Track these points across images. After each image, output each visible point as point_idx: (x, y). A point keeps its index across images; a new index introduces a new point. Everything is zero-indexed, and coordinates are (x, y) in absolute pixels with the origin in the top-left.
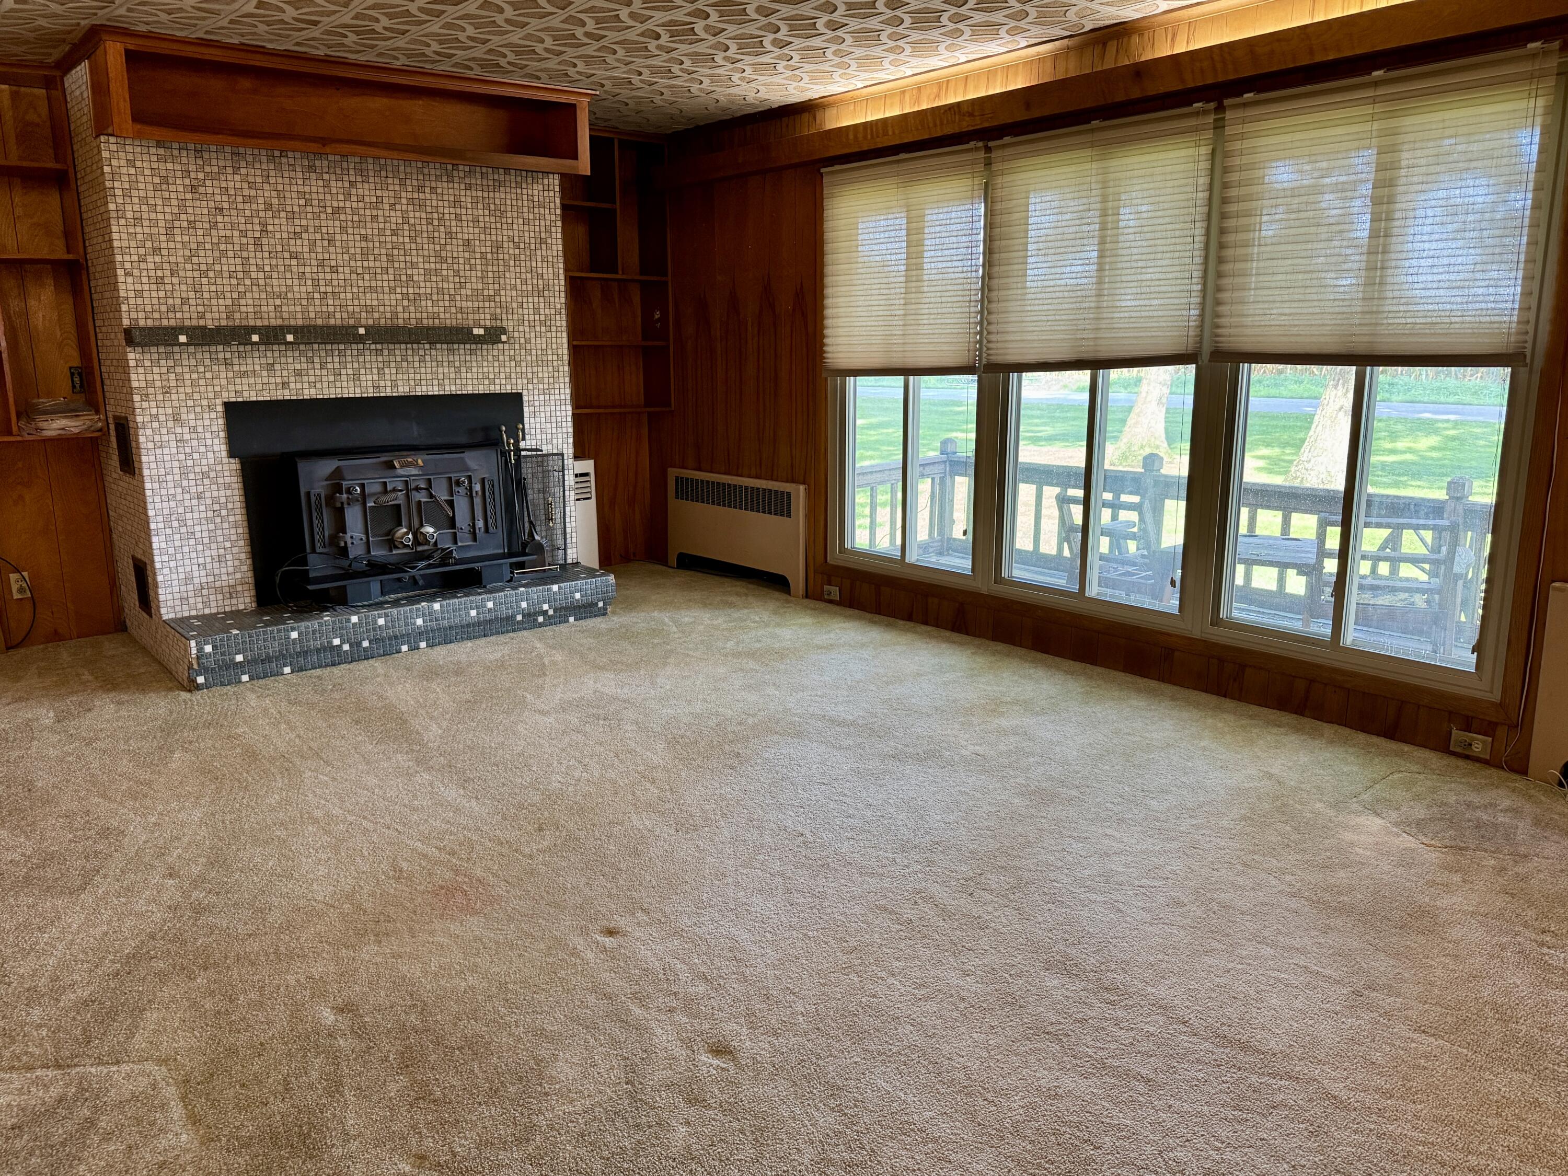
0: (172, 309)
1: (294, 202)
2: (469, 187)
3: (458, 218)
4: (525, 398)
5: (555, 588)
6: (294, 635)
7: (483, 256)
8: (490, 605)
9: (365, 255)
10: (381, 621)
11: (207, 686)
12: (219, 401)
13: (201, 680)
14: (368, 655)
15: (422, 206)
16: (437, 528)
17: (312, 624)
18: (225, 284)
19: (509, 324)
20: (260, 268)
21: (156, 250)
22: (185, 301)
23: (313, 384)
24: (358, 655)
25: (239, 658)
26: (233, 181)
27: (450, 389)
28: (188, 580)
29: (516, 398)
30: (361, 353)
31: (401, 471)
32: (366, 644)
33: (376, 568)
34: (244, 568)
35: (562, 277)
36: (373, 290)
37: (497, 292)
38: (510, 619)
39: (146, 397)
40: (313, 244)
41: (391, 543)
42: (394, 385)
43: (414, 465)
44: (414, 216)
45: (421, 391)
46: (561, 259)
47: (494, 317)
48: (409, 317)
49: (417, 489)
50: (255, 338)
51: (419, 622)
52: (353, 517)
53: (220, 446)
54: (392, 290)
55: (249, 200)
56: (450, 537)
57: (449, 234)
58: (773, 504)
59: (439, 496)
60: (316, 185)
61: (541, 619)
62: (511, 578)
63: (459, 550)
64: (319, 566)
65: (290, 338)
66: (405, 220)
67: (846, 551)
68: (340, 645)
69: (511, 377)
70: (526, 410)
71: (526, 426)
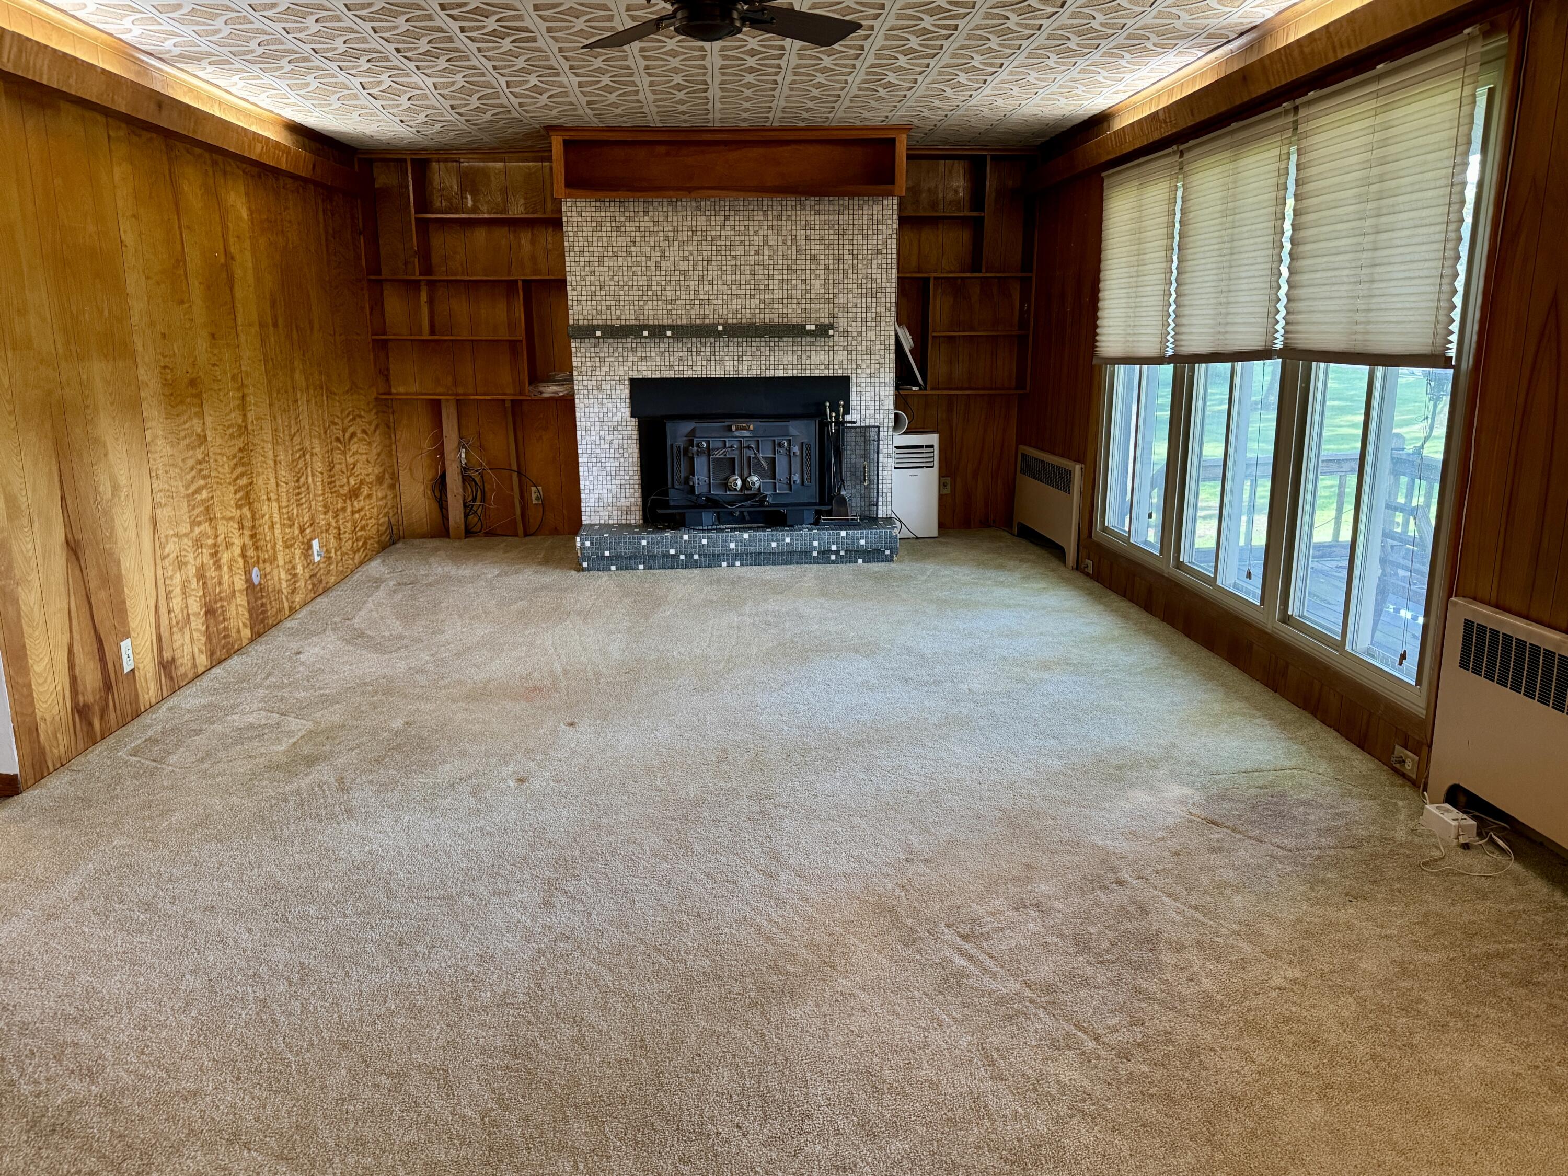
0: (600, 313)
1: (685, 233)
2: (818, 212)
3: (808, 238)
4: (853, 381)
5: (843, 533)
6: (644, 543)
7: (827, 267)
8: (788, 540)
9: (734, 271)
10: (704, 542)
11: (588, 569)
12: (626, 378)
13: (585, 565)
14: (696, 565)
15: (779, 230)
16: (761, 477)
17: (657, 537)
18: (635, 295)
19: (843, 321)
20: (658, 283)
21: (592, 272)
22: (608, 307)
23: (690, 367)
24: (690, 564)
25: (607, 553)
26: (644, 221)
27: (792, 372)
28: (600, 499)
29: (844, 382)
30: (726, 345)
31: (737, 434)
32: (696, 557)
33: (712, 503)
34: (637, 495)
35: (894, 280)
36: (738, 297)
37: (836, 296)
38: (808, 553)
39: (581, 373)
40: (696, 264)
41: (726, 486)
42: (750, 368)
43: (747, 429)
44: (773, 239)
45: (769, 373)
46: (894, 266)
47: (832, 315)
48: (763, 317)
49: (749, 447)
50: (646, 333)
51: (732, 546)
52: (700, 464)
53: (625, 408)
54: (752, 297)
55: (654, 234)
56: (771, 486)
57: (799, 251)
58: (1062, 481)
59: (765, 453)
60: (700, 220)
61: (833, 557)
62: (816, 523)
63: (775, 495)
64: (675, 497)
65: (669, 333)
66: (766, 242)
67: (1105, 529)
68: (676, 556)
69: (841, 363)
70: (854, 390)
71: (853, 403)
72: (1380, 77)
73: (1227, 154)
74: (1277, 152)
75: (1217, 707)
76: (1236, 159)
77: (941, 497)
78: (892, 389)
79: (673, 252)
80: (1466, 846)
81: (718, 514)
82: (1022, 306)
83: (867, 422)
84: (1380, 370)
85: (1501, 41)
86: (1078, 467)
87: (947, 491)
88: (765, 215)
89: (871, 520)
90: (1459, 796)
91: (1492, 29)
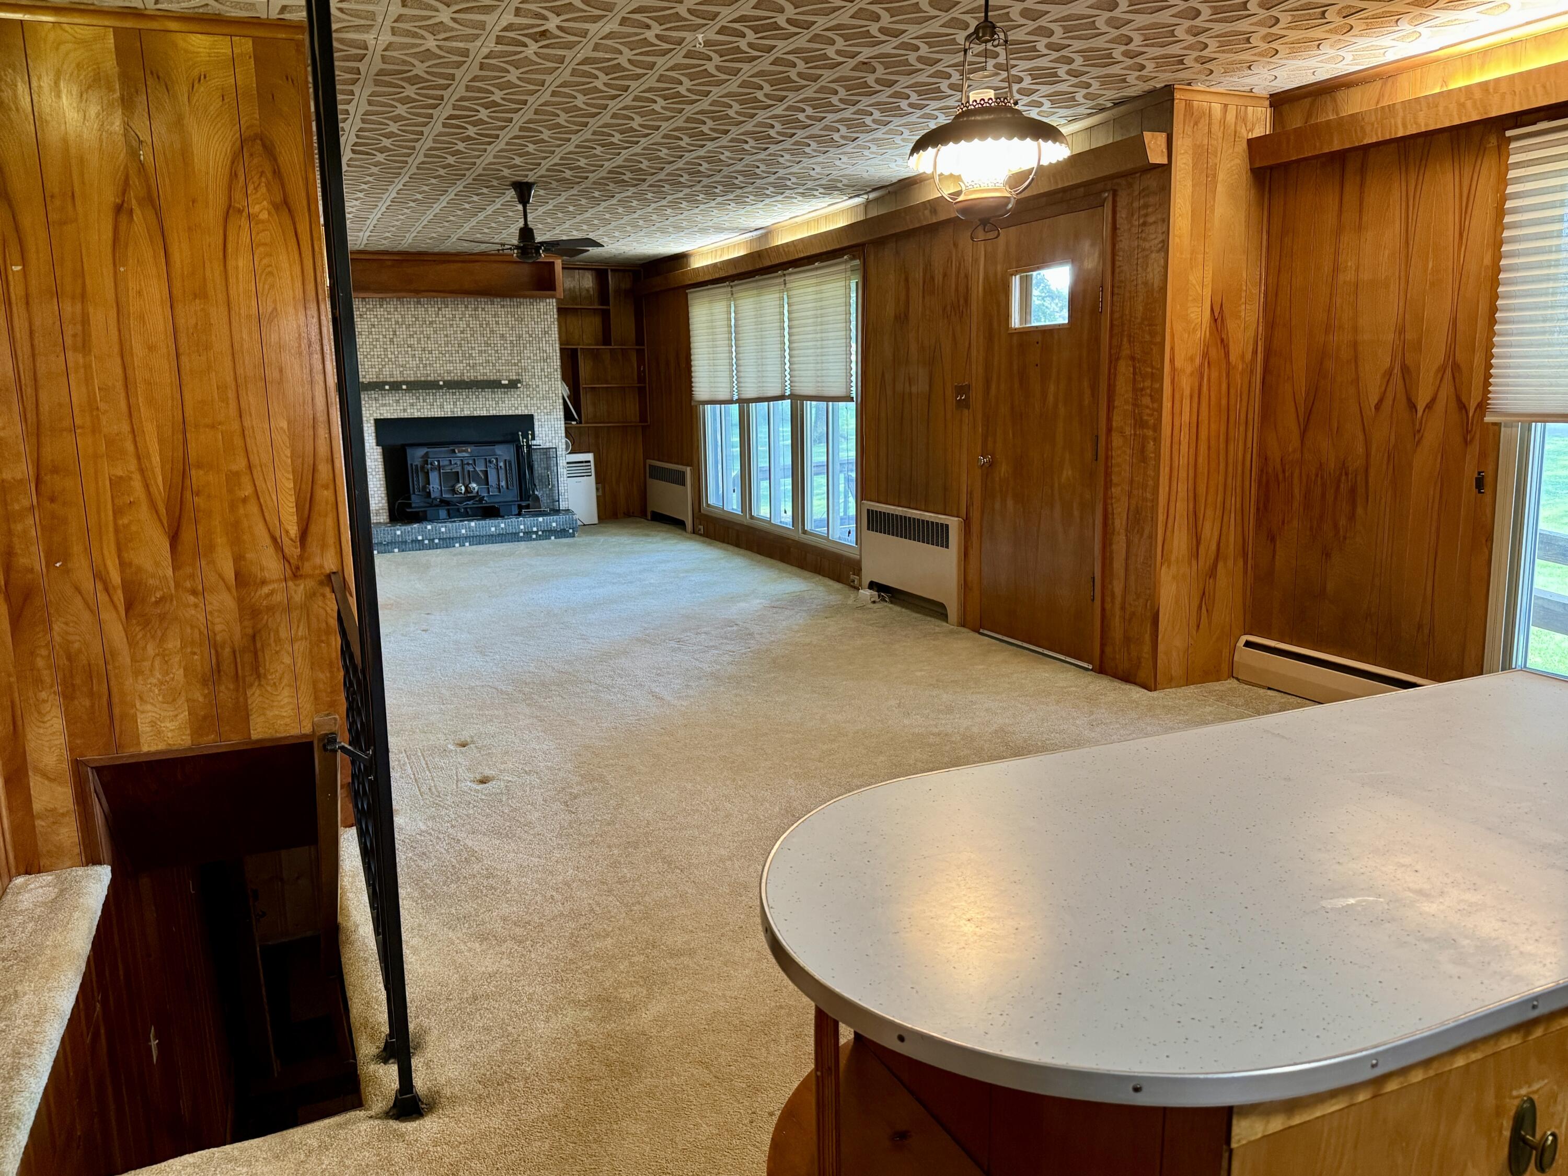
1: (409, 320)
2: (503, 306)
3: (497, 323)
4: (536, 417)
5: (541, 519)
6: (398, 533)
7: (511, 342)
8: (503, 525)
9: (446, 344)
10: (443, 530)
12: (372, 418)
14: (437, 547)
15: (476, 317)
16: (478, 484)
17: (408, 528)
18: (375, 361)
19: (526, 378)
20: (392, 353)
23: (419, 410)
24: (432, 546)
26: (380, 311)
27: (493, 412)
29: (530, 418)
30: (444, 394)
31: (459, 455)
32: (437, 541)
33: (444, 503)
34: (384, 501)
35: (558, 351)
36: (451, 362)
37: (520, 361)
38: (517, 534)
40: (419, 340)
41: (454, 491)
42: (462, 410)
43: (466, 451)
44: (473, 323)
45: (476, 414)
46: (557, 342)
47: (516, 374)
48: (469, 375)
49: (468, 464)
50: (387, 387)
51: (463, 531)
52: (434, 477)
53: (373, 440)
54: (461, 362)
55: (388, 320)
56: (486, 490)
57: (492, 332)
58: (679, 479)
59: (480, 468)
60: (421, 311)
61: (534, 536)
62: (519, 514)
63: (490, 496)
64: (416, 501)
65: (404, 387)
66: (468, 325)
67: (708, 505)
68: (423, 540)
69: (526, 406)
70: (536, 424)
71: (536, 433)
72: (817, 269)
73: (755, 292)
74: (777, 295)
75: (775, 576)
76: (759, 295)
77: (598, 497)
78: (563, 422)
79: (402, 332)
80: (874, 602)
81: (448, 511)
82: (639, 368)
83: (548, 445)
84: (830, 403)
85: (857, 262)
86: (688, 469)
87: (600, 494)
88: (466, 307)
89: (557, 511)
90: (872, 585)
91: (854, 258)
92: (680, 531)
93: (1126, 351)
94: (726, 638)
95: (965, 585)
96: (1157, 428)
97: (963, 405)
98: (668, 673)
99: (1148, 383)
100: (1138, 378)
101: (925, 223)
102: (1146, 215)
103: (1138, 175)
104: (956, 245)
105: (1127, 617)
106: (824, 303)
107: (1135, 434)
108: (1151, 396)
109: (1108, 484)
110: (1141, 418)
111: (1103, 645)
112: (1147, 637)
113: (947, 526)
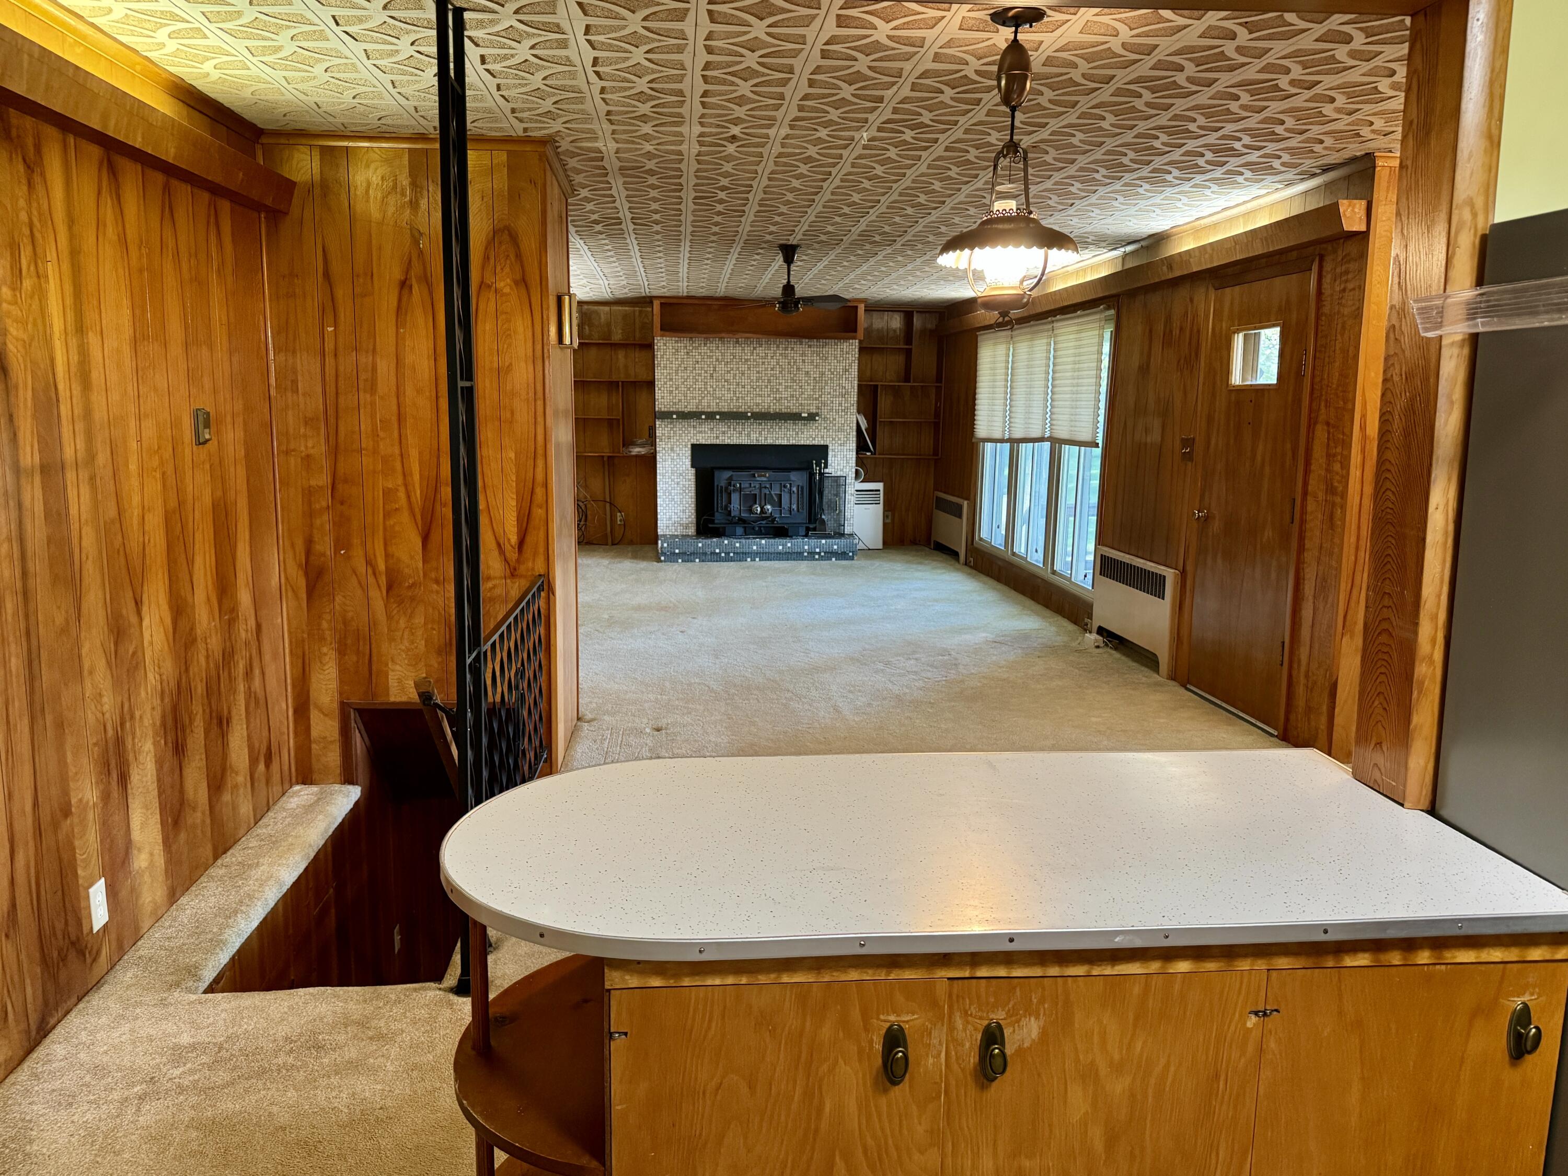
0: (675, 404)
1: (728, 357)
2: (810, 346)
3: (804, 361)
4: (830, 448)
5: (823, 541)
6: (700, 545)
7: (815, 378)
8: (789, 545)
9: (758, 379)
10: (738, 545)
11: (665, 561)
12: (689, 443)
13: (663, 558)
14: (732, 560)
15: (786, 357)
16: (773, 506)
17: (708, 541)
19: (824, 412)
20: (711, 387)
21: (671, 380)
22: (680, 401)
23: (729, 438)
24: (728, 559)
25: (677, 551)
26: (704, 350)
27: (792, 442)
28: (670, 519)
29: (825, 448)
30: (752, 424)
31: (759, 479)
32: (732, 555)
33: (742, 521)
34: (693, 516)
35: (856, 388)
36: (760, 396)
37: (820, 396)
38: (801, 553)
39: (661, 440)
40: (735, 375)
41: (750, 511)
42: (766, 439)
43: (765, 476)
44: (783, 362)
45: (778, 443)
46: (856, 379)
47: (818, 408)
48: (774, 408)
49: (765, 487)
50: (703, 417)
51: (755, 548)
52: (735, 497)
53: (688, 462)
54: (769, 396)
55: (711, 357)
56: (779, 512)
57: (798, 369)
58: (957, 511)
59: (775, 491)
60: (738, 350)
61: (817, 557)
62: (806, 536)
63: (781, 517)
64: (719, 518)
65: (718, 417)
66: (778, 363)
67: (981, 539)
68: (720, 553)
69: (822, 437)
70: (830, 453)
71: (830, 462)
72: (1077, 317)
73: (1030, 336)
74: (1045, 341)
76: (1032, 340)
77: (885, 524)
78: (854, 453)
79: (721, 367)
80: (1098, 647)
81: (745, 528)
82: (936, 404)
83: (839, 474)
84: (1083, 448)
85: (1113, 311)
86: (966, 503)
87: (889, 521)
88: (778, 347)
89: (841, 535)
90: (1101, 631)
91: (1108, 308)
92: (953, 562)
93: (1322, 417)
94: (932, 666)
95: (1178, 637)
96: (1344, 495)
97: (1188, 457)
98: (860, 691)
99: (1339, 450)
100: (1332, 444)
101: (1163, 278)
102: (1346, 281)
103: (1342, 241)
104: (1192, 300)
105: (1310, 684)
106: (1082, 350)
107: (1326, 500)
108: (1341, 462)
109: (1301, 549)
110: (1332, 484)
111: (1288, 712)
112: (1325, 708)
113: (1164, 577)
